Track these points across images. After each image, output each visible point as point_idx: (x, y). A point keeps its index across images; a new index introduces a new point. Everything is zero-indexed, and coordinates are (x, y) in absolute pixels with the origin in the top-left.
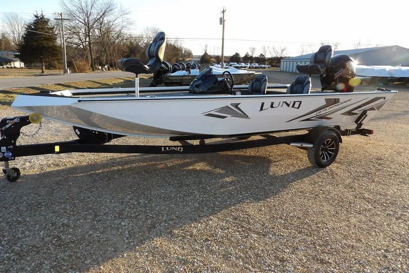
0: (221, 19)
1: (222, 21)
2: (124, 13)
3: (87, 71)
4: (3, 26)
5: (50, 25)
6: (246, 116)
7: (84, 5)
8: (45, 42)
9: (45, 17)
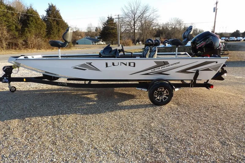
0: (214, 8)
1: (215, 10)
2: (154, 11)
3: (131, 45)
4: (98, 24)
5: (115, 21)
6: (99, 70)
7: (133, 8)
8: (111, 30)
9: (112, 18)
